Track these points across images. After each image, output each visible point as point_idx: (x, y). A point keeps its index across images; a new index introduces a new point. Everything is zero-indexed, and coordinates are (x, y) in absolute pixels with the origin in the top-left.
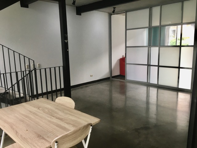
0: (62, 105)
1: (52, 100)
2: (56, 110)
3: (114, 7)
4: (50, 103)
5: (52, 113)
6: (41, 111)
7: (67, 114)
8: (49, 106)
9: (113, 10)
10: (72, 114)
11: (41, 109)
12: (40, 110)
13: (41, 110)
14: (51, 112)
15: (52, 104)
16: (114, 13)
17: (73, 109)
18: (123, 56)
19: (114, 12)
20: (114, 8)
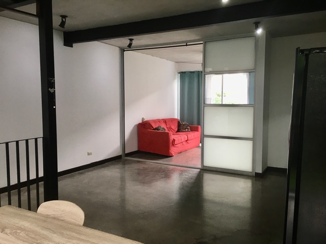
0: (54, 218)
1: (30, 209)
2: (45, 232)
3: (131, 38)
4: (27, 216)
5: (37, 240)
6: (10, 235)
7: (71, 239)
8: (25, 224)
9: (128, 42)
10: (82, 237)
11: (8, 231)
12: (7, 234)
13: (10, 233)
14: (33, 236)
15: (29, 217)
16: (130, 48)
17: (80, 226)
18: (143, 118)
19: (130, 46)
20: (131, 40)
